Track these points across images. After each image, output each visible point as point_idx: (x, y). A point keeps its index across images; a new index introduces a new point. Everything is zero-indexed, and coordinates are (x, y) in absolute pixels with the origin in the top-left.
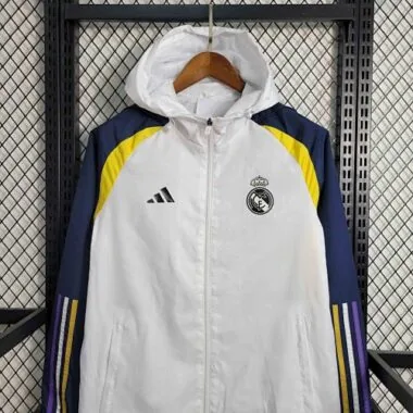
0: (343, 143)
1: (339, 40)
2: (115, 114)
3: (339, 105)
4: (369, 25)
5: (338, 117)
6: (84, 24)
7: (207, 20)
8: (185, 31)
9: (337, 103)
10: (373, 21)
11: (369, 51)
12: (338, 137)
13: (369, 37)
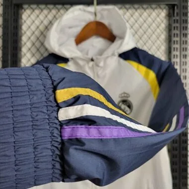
2: (42, 58)
8: (80, 9)
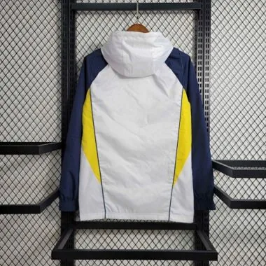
0: (198, 66)
1: (196, 19)
3: (196, 49)
4: (209, 12)
5: (196, 54)
6: (79, 12)
7: (136, 9)
9: (195, 48)
10: (211, 10)
11: (209, 24)
12: (196, 63)
13: (209, 18)
